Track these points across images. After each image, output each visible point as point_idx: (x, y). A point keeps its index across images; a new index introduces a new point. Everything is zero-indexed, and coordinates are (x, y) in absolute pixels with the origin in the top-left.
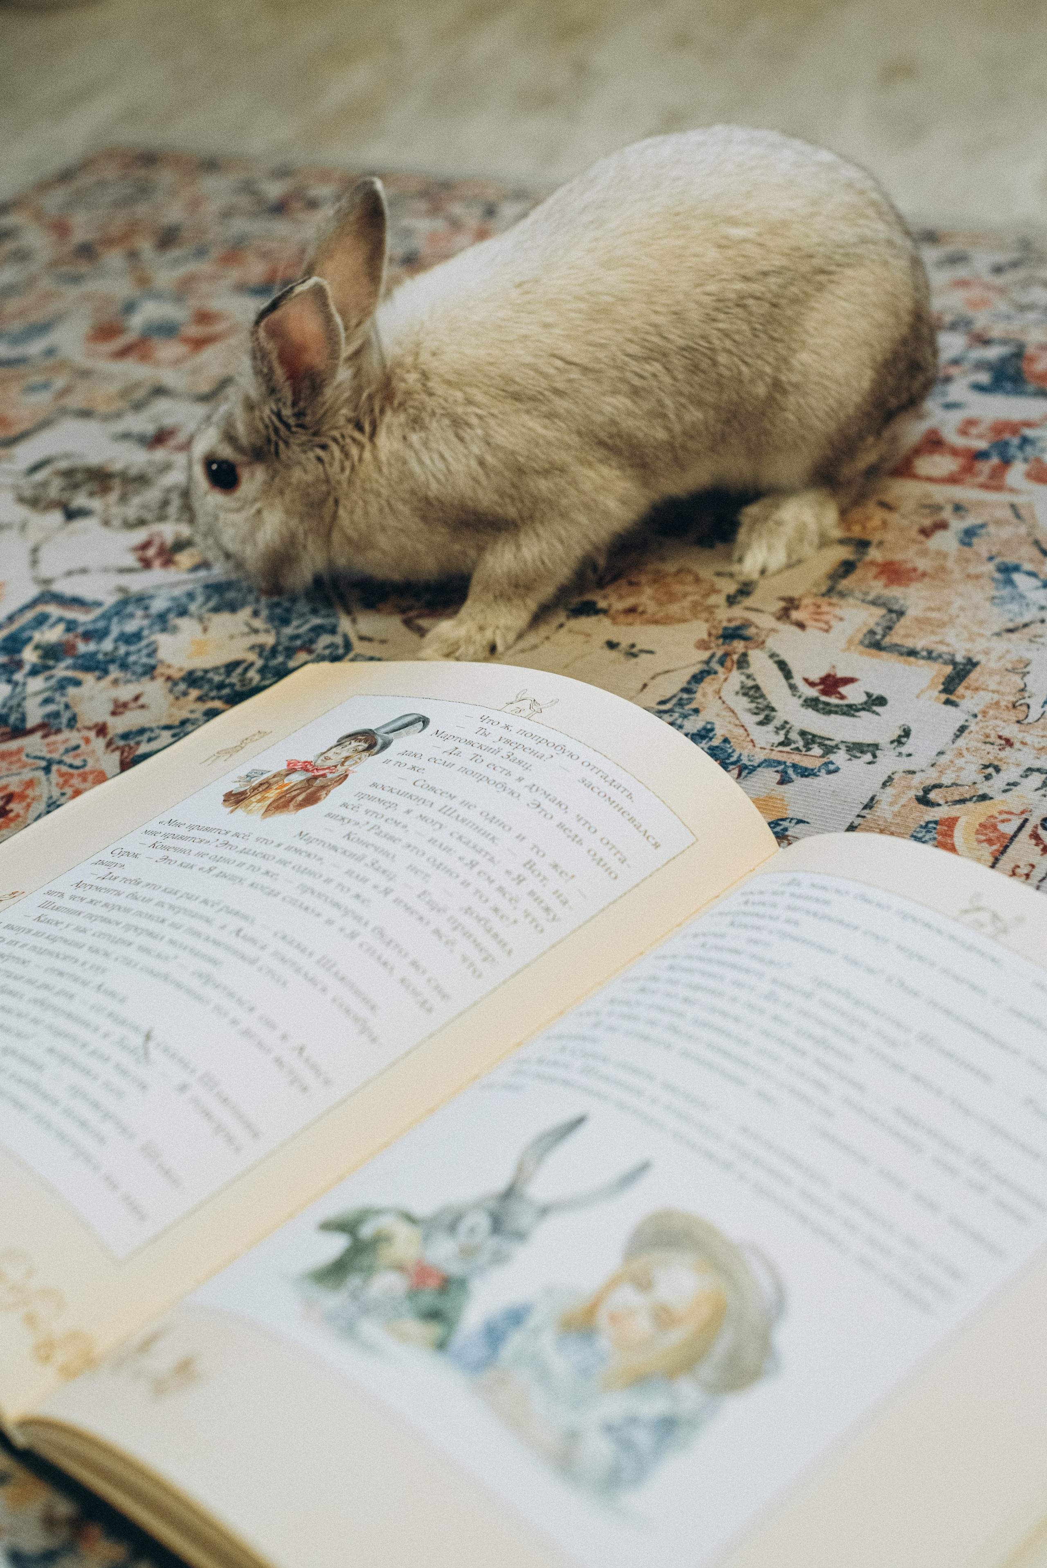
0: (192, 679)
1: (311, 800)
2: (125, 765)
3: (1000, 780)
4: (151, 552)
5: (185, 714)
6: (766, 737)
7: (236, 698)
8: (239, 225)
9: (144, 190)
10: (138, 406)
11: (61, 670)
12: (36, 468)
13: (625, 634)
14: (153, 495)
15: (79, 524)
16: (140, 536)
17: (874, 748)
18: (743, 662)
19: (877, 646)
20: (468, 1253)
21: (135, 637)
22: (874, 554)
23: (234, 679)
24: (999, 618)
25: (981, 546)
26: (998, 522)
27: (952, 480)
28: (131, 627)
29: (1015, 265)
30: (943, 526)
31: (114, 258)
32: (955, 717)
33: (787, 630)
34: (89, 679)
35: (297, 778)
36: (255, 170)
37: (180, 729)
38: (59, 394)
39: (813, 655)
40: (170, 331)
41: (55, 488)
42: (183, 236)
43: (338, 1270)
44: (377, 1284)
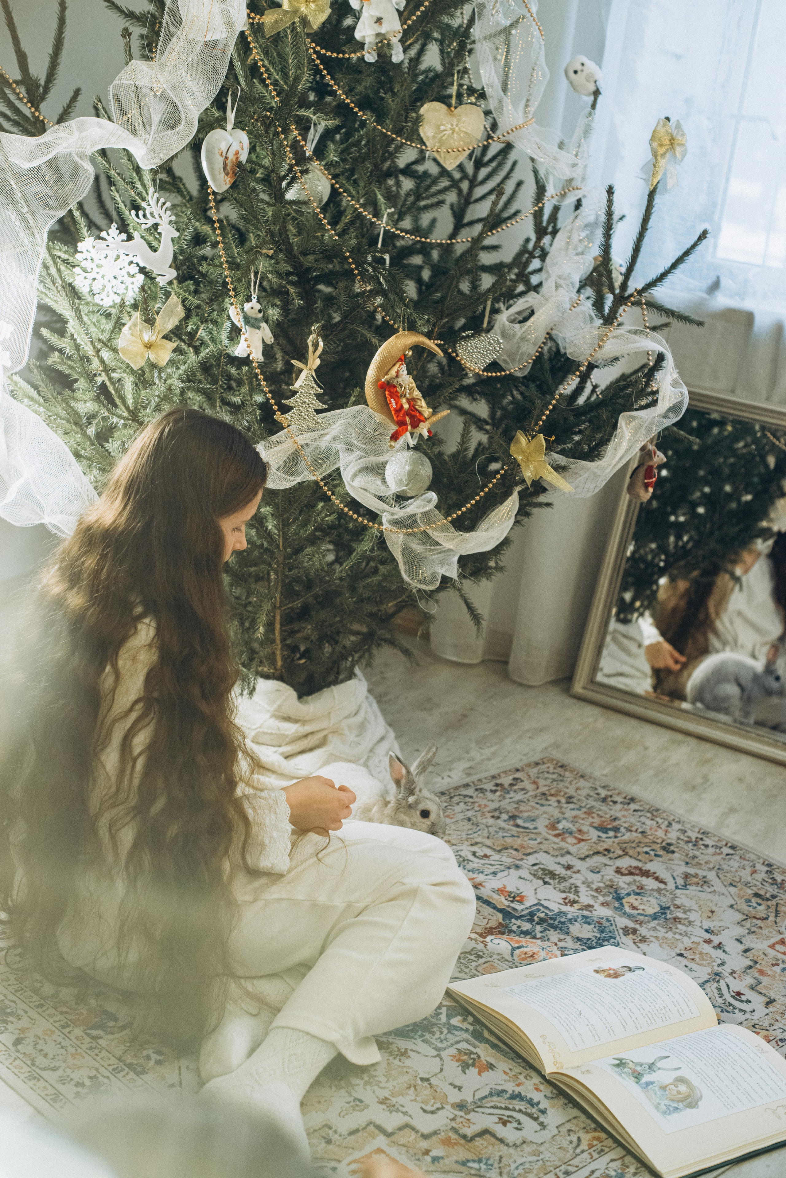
0: (578, 939)
1: (616, 977)
2: (563, 955)
3: (772, 1028)
4: (567, 901)
5: (576, 947)
6: (720, 1001)
7: (590, 948)
8: (591, 802)
9: (561, 779)
10: (562, 855)
11: (545, 925)
12: (534, 865)
13: (691, 965)
14: (567, 884)
15: (546, 886)
16: (564, 895)
17: (745, 1012)
18: (718, 982)
19: (753, 989)
20: (643, 1070)
21: (563, 923)
22: (758, 966)
23: (589, 942)
24: (784, 992)
27: (784, 953)
28: (563, 920)
30: (778, 965)
31: (553, 800)
32: (767, 1011)
33: (731, 978)
34: (552, 930)
35: (612, 972)
36: (598, 783)
37: (576, 951)
38: (540, 843)
39: (736, 985)
40: (571, 833)
41: (540, 873)
42: (574, 800)
43: (618, 1066)
44: (626, 1070)
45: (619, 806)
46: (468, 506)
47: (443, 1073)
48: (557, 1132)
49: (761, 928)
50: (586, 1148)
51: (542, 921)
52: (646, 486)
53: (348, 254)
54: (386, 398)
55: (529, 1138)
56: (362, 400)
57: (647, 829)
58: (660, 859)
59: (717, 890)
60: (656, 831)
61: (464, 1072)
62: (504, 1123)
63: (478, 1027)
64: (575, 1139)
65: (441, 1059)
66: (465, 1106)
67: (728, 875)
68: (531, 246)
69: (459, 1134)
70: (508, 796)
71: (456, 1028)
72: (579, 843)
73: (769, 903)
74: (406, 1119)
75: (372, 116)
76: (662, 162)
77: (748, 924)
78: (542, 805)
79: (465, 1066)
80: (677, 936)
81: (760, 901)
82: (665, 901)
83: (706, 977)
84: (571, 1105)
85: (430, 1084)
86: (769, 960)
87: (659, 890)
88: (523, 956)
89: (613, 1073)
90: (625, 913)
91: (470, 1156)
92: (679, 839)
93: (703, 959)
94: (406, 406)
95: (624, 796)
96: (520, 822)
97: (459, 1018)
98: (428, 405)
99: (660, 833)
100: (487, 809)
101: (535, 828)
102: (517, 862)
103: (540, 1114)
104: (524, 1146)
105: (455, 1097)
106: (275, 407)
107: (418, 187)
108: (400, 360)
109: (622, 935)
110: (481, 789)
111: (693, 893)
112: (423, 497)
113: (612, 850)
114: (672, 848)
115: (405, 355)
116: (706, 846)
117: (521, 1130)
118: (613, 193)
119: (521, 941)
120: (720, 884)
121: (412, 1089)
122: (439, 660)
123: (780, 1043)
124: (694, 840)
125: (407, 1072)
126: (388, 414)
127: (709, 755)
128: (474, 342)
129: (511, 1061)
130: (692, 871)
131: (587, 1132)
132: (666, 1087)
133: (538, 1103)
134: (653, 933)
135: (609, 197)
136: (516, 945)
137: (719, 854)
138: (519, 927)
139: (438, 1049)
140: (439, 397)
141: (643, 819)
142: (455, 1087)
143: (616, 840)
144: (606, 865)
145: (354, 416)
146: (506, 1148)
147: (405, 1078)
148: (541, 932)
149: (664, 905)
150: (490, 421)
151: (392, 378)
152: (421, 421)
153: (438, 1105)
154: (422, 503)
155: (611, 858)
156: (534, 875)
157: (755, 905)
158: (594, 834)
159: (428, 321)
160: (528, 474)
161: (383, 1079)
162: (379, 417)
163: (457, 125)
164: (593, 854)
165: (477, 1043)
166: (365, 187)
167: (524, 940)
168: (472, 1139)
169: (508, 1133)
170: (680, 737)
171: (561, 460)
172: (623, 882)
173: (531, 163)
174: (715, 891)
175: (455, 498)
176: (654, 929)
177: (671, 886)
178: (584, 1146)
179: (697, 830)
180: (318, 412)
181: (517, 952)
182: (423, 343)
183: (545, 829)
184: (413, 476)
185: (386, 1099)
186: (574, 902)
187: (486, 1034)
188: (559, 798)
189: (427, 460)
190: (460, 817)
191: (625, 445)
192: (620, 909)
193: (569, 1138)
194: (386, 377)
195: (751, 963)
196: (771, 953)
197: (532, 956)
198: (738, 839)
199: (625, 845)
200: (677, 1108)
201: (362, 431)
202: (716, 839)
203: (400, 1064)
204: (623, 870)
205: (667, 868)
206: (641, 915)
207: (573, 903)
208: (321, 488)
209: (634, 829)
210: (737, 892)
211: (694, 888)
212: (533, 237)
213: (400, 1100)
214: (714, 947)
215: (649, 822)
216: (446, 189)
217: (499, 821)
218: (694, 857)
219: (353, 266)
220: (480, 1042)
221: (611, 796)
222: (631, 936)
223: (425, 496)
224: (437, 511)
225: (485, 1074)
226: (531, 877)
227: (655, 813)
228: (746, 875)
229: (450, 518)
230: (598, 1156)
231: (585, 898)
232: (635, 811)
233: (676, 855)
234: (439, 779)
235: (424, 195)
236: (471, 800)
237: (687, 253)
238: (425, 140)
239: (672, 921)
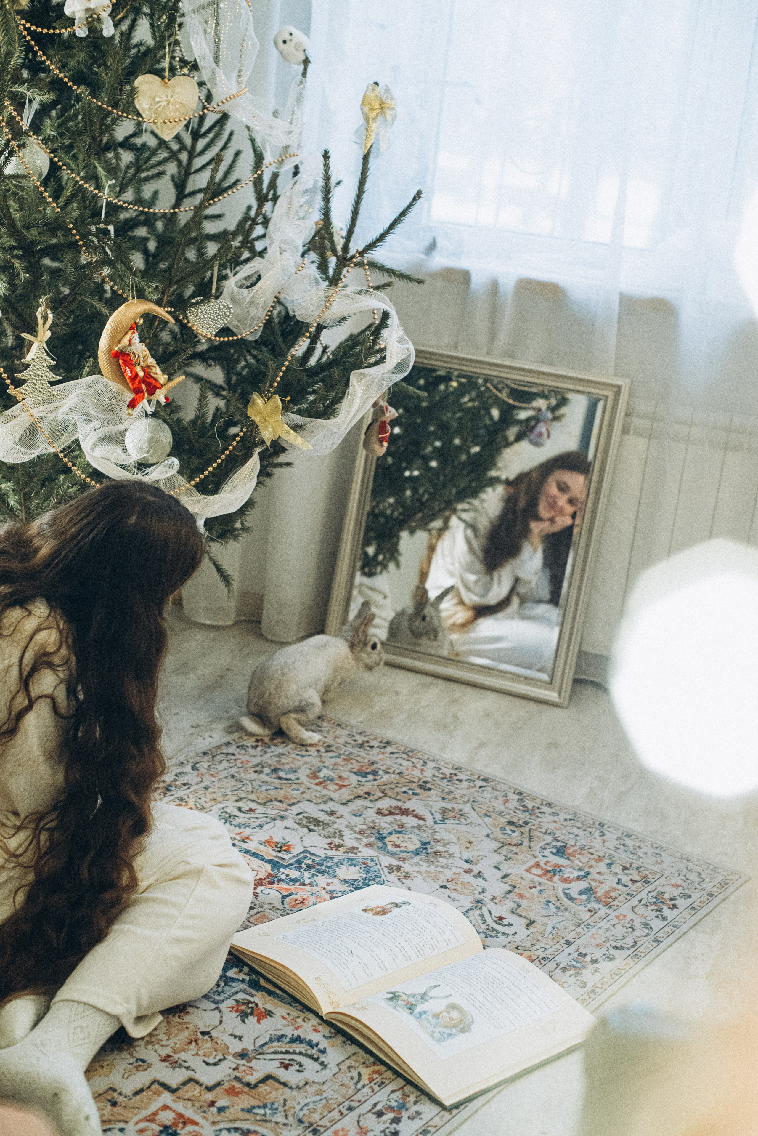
0: (346, 881)
1: (384, 914)
2: (332, 898)
3: (535, 948)
4: (332, 846)
5: (345, 890)
6: (483, 927)
7: (357, 888)
8: (350, 749)
10: (325, 802)
11: (312, 871)
12: (298, 814)
13: (454, 895)
14: (331, 830)
15: (313, 833)
16: (329, 841)
17: (508, 935)
18: (480, 909)
19: (513, 912)
20: (416, 1001)
21: (330, 867)
22: (516, 890)
23: (356, 884)
24: (543, 913)
25: (543, 895)
26: (549, 890)
27: (540, 876)
28: (329, 864)
29: (570, 819)
30: (535, 887)
32: (528, 932)
33: (492, 904)
34: (320, 875)
35: (379, 909)
36: (354, 730)
37: (344, 893)
38: (302, 793)
39: (498, 911)
40: (332, 780)
41: (305, 821)
42: (333, 748)
43: (391, 999)
44: (399, 1002)
45: (376, 750)
46: (211, 469)
47: (223, 1025)
48: (337, 1070)
49: (516, 853)
50: (367, 1082)
51: (309, 867)
52: (381, 441)
53: (71, 225)
54: (120, 367)
55: (311, 1079)
56: (96, 370)
57: (403, 769)
58: (417, 797)
59: (473, 821)
60: (413, 770)
61: (243, 1021)
62: (286, 1067)
63: (254, 976)
64: (355, 1074)
65: (220, 1011)
66: (247, 1055)
67: (482, 806)
68: (253, 213)
69: (243, 1083)
70: (268, 750)
71: (232, 979)
72: (340, 789)
73: (522, 829)
74: (189, 1074)
75: (87, 90)
76: (374, 126)
77: (504, 851)
78: (302, 756)
79: (244, 1016)
80: (439, 869)
81: (513, 828)
82: (425, 836)
83: (469, 905)
84: (349, 1042)
85: (211, 1037)
86: (526, 884)
87: (419, 827)
88: (294, 903)
89: (387, 1006)
90: (388, 852)
91: (255, 1103)
92: (434, 776)
93: (465, 889)
94: (141, 374)
95: (380, 740)
96: (282, 774)
97: (235, 970)
98: (163, 371)
99: (417, 773)
100: (250, 765)
101: (298, 779)
102: (282, 813)
103: (320, 1054)
104: (307, 1086)
105: (236, 1046)
106: (8, 382)
107: (137, 159)
108: (132, 328)
109: (386, 873)
110: (242, 746)
111: (451, 827)
112: (164, 464)
113: (372, 793)
114: (428, 786)
115: (136, 323)
116: (460, 781)
117: (302, 1071)
118: (329, 157)
119: (291, 889)
120: (476, 815)
121: (194, 1044)
122: (191, 624)
123: (542, 962)
124: (448, 776)
125: (187, 1028)
126: (124, 382)
127: (457, 695)
128: (204, 307)
129: (288, 1006)
130: (449, 806)
131: (367, 1067)
132: (439, 1014)
133: (318, 1044)
134: (415, 868)
135: (325, 161)
136: (286, 894)
137: (473, 787)
138: (287, 875)
139: (216, 1002)
140: (174, 364)
141: (399, 761)
142: (235, 1037)
143: (376, 783)
144: (367, 808)
145: (90, 386)
146: (289, 1090)
147: (186, 1034)
148: (310, 878)
149: (424, 841)
150: (226, 387)
151: (125, 347)
152: (156, 388)
153: (221, 1057)
154: (165, 469)
155: (371, 801)
156: (299, 824)
157: (510, 832)
158: (354, 779)
159: (157, 288)
160: (267, 435)
161: (164, 1037)
162: (115, 386)
163: (172, 97)
164: (355, 799)
165: (254, 992)
166: (84, 160)
167: (293, 888)
168: (256, 1086)
169: (291, 1076)
170: (428, 679)
171: (298, 419)
172: (385, 823)
173: (246, 132)
174: (471, 823)
175: (196, 462)
176: (417, 864)
177: (430, 821)
178: (365, 1080)
179: (450, 766)
180: (53, 384)
181: (288, 899)
182: (154, 311)
183: (308, 779)
184: (153, 443)
185: (169, 1056)
186: (340, 846)
187: (262, 982)
188: (318, 748)
189: (167, 427)
190: (223, 774)
191: (358, 402)
192: (383, 849)
193: (350, 1075)
194: (119, 346)
195: (510, 888)
196: (528, 876)
197: (302, 902)
198: (489, 771)
199: (384, 787)
200: (451, 1034)
201: (98, 400)
202: (469, 773)
203: (180, 1021)
204: (384, 811)
205: (425, 805)
206: (404, 852)
207: (338, 847)
208: (61, 460)
209: (391, 771)
210: (492, 821)
211: (451, 821)
212: (255, 205)
213: (182, 1055)
214: (474, 876)
215: (405, 763)
216: (165, 160)
217: (261, 775)
218: (450, 792)
219: (78, 237)
220: (257, 991)
221: (368, 742)
222: (395, 873)
223: (166, 462)
224: (180, 477)
225: (264, 1021)
226: (297, 826)
227: (410, 754)
228: (499, 805)
229: (193, 483)
230: (378, 1089)
231: (349, 841)
232: (391, 753)
233: (433, 791)
234: (200, 740)
235: (144, 167)
236: (233, 757)
237: (403, 214)
238: (141, 112)
239: (433, 854)
